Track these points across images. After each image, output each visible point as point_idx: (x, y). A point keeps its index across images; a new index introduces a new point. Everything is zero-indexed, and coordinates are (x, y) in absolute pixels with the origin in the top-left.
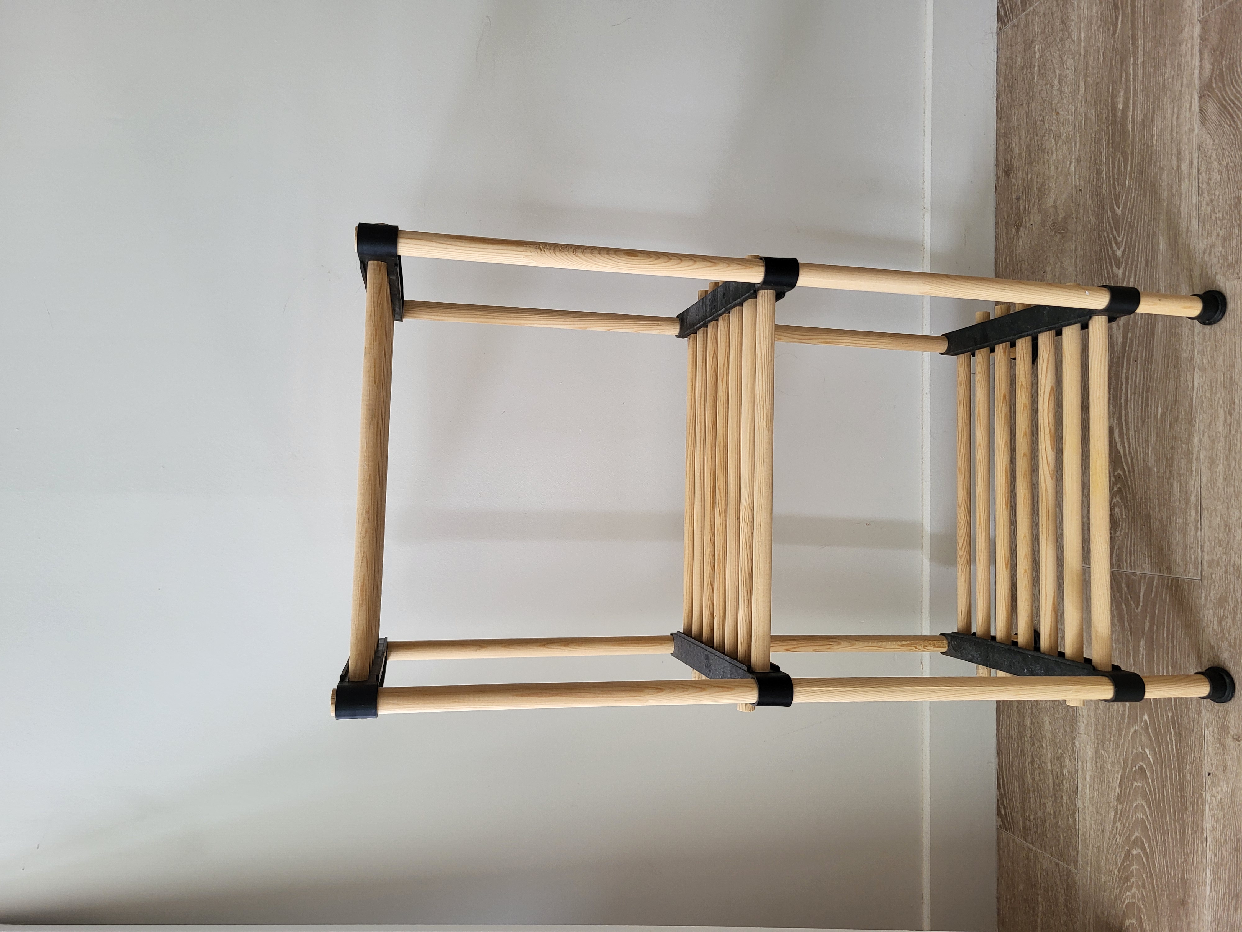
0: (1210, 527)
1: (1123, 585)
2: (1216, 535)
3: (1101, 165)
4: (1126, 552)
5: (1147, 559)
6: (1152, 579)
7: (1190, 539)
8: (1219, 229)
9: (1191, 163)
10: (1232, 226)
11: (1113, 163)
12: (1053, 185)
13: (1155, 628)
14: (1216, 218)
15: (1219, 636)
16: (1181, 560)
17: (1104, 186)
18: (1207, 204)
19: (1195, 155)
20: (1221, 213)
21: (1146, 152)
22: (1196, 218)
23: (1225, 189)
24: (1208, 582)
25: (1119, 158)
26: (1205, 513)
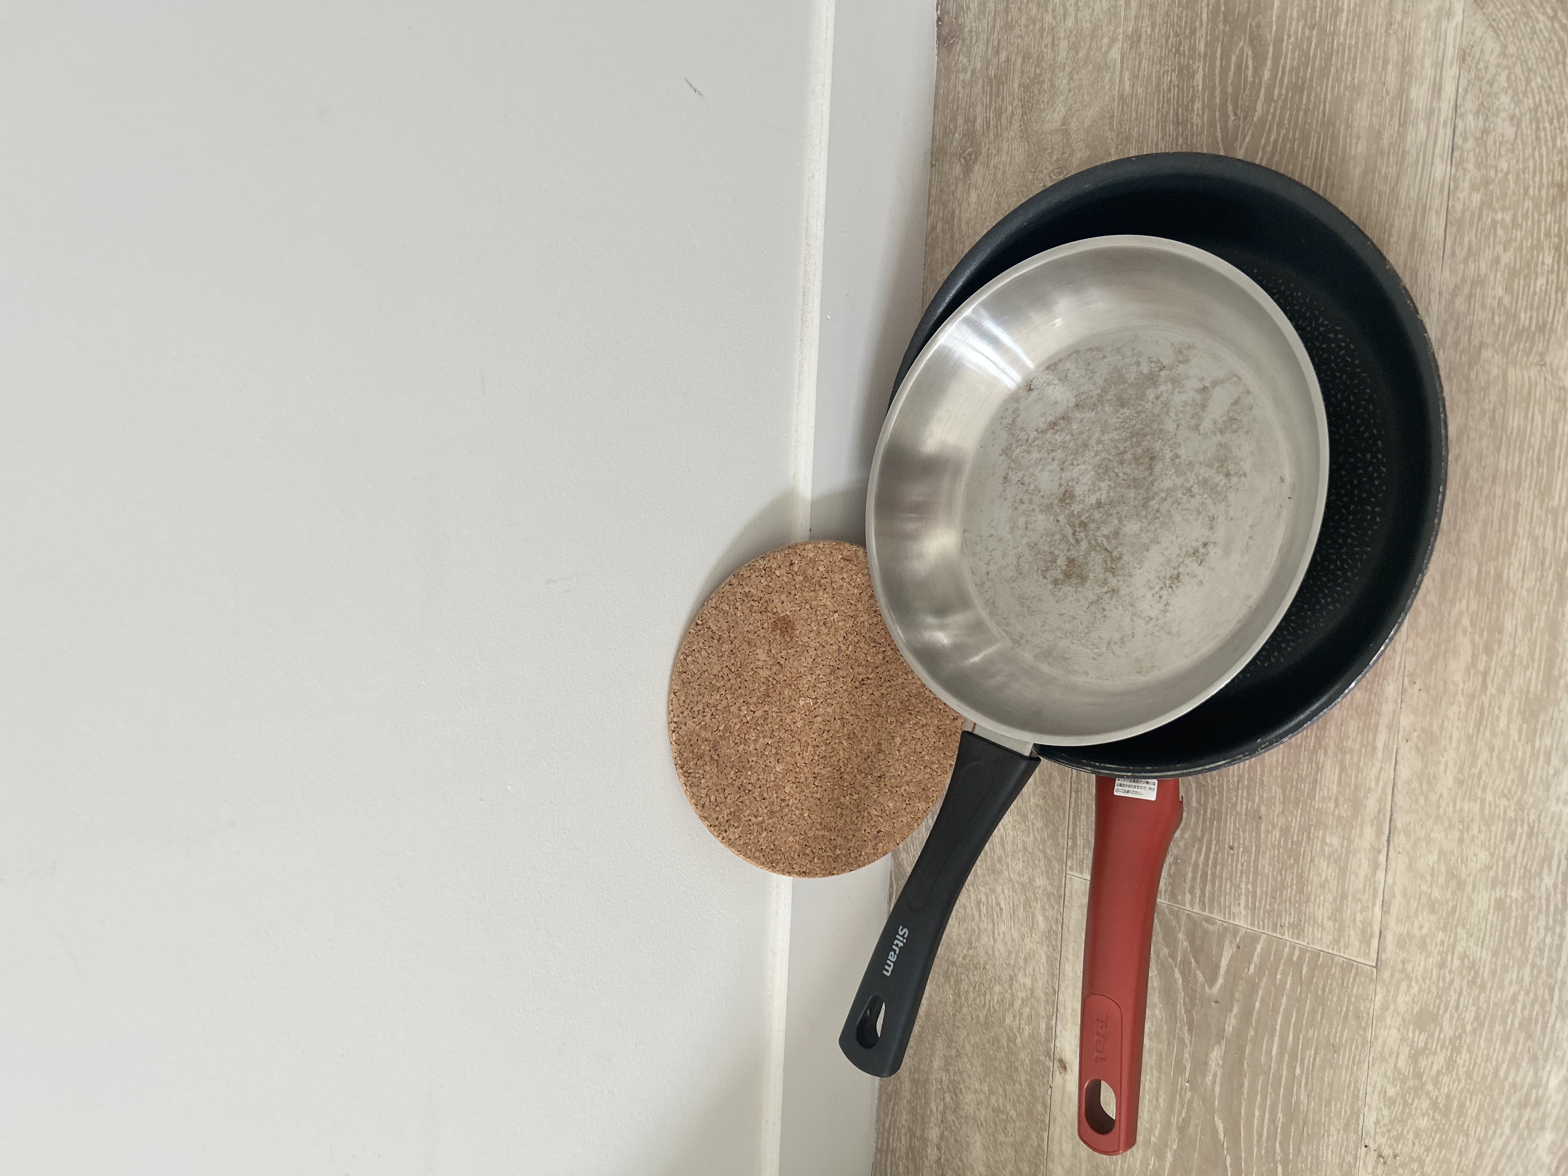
0: (1410, 867)
1: (1181, 936)
2: (1424, 888)
3: (1191, 57)
4: (1194, 872)
5: (1243, 898)
6: (1253, 939)
7: (1356, 883)
8: (1500, 248)
9: (1437, 90)
10: (1537, 247)
11: (1226, 55)
12: (1063, 83)
13: (1252, 1033)
14: (1494, 223)
15: (1409, 1083)
16: (1329, 919)
17: (1198, 105)
18: (1474, 188)
19: (1451, 72)
20: (1510, 213)
21: (1317, 46)
22: (1438, 213)
23: (1525, 160)
24: (1392, 976)
25: (1242, 49)
26: (1399, 839)
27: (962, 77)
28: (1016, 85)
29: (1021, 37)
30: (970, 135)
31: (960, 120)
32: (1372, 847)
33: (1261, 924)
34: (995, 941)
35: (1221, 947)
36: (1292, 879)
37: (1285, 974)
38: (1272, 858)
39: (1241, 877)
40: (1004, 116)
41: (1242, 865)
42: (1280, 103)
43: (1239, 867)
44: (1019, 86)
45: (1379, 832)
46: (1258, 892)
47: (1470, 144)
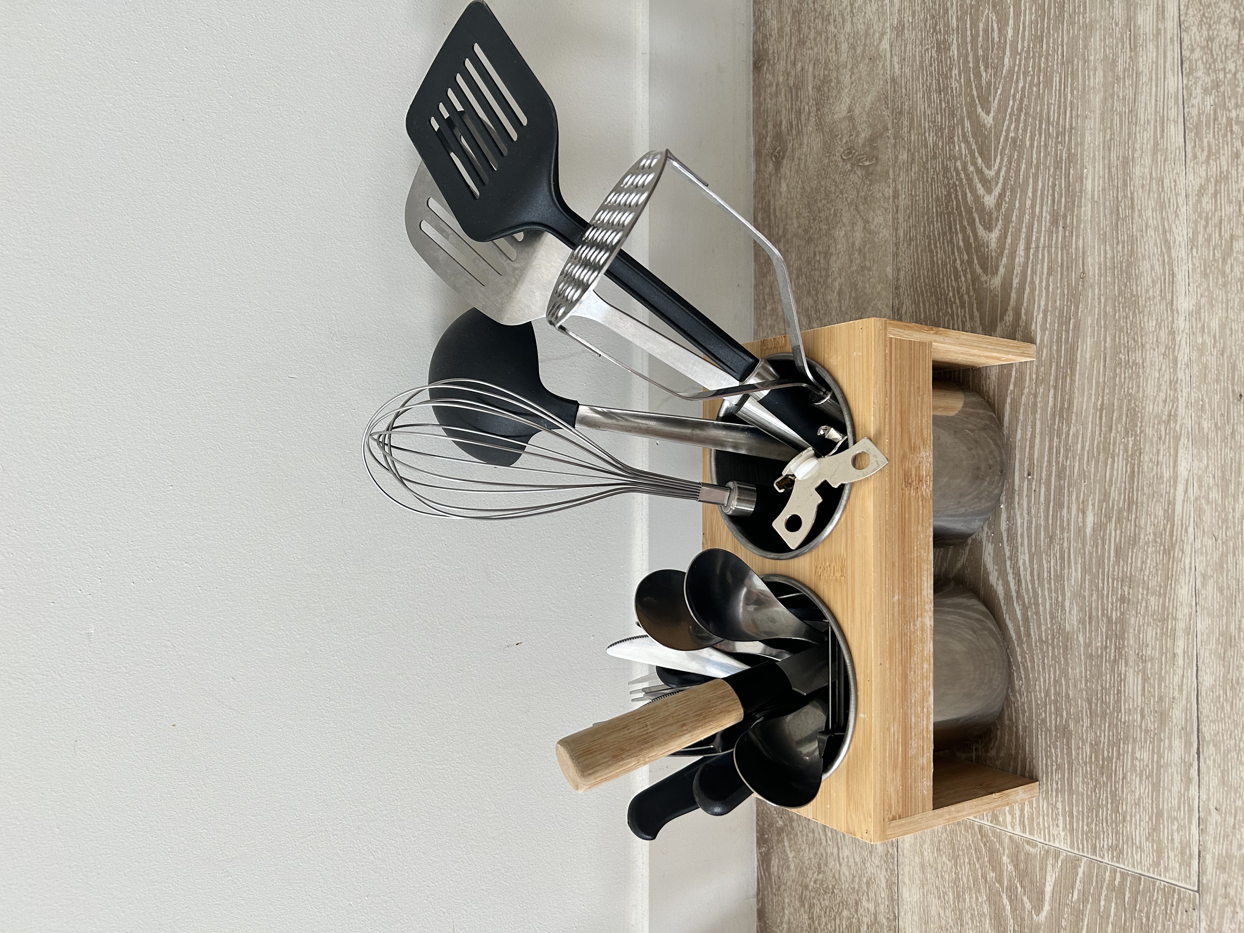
27: (769, 91)
28: (810, 88)
29: (812, 49)
30: (778, 137)
31: (770, 126)
32: (1183, 761)
33: (1081, 846)
34: (840, 865)
35: (1043, 869)
36: (1107, 797)
37: (1108, 899)
38: (1085, 776)
39: (1057, 796)
40: (803, 115)
41: (1057, 784)
42: (1024, 55)
43: (1054, 785)
44: (813, 88)
45: (1188, 744)
46: (1075, 813)
47: (1198, 53)
